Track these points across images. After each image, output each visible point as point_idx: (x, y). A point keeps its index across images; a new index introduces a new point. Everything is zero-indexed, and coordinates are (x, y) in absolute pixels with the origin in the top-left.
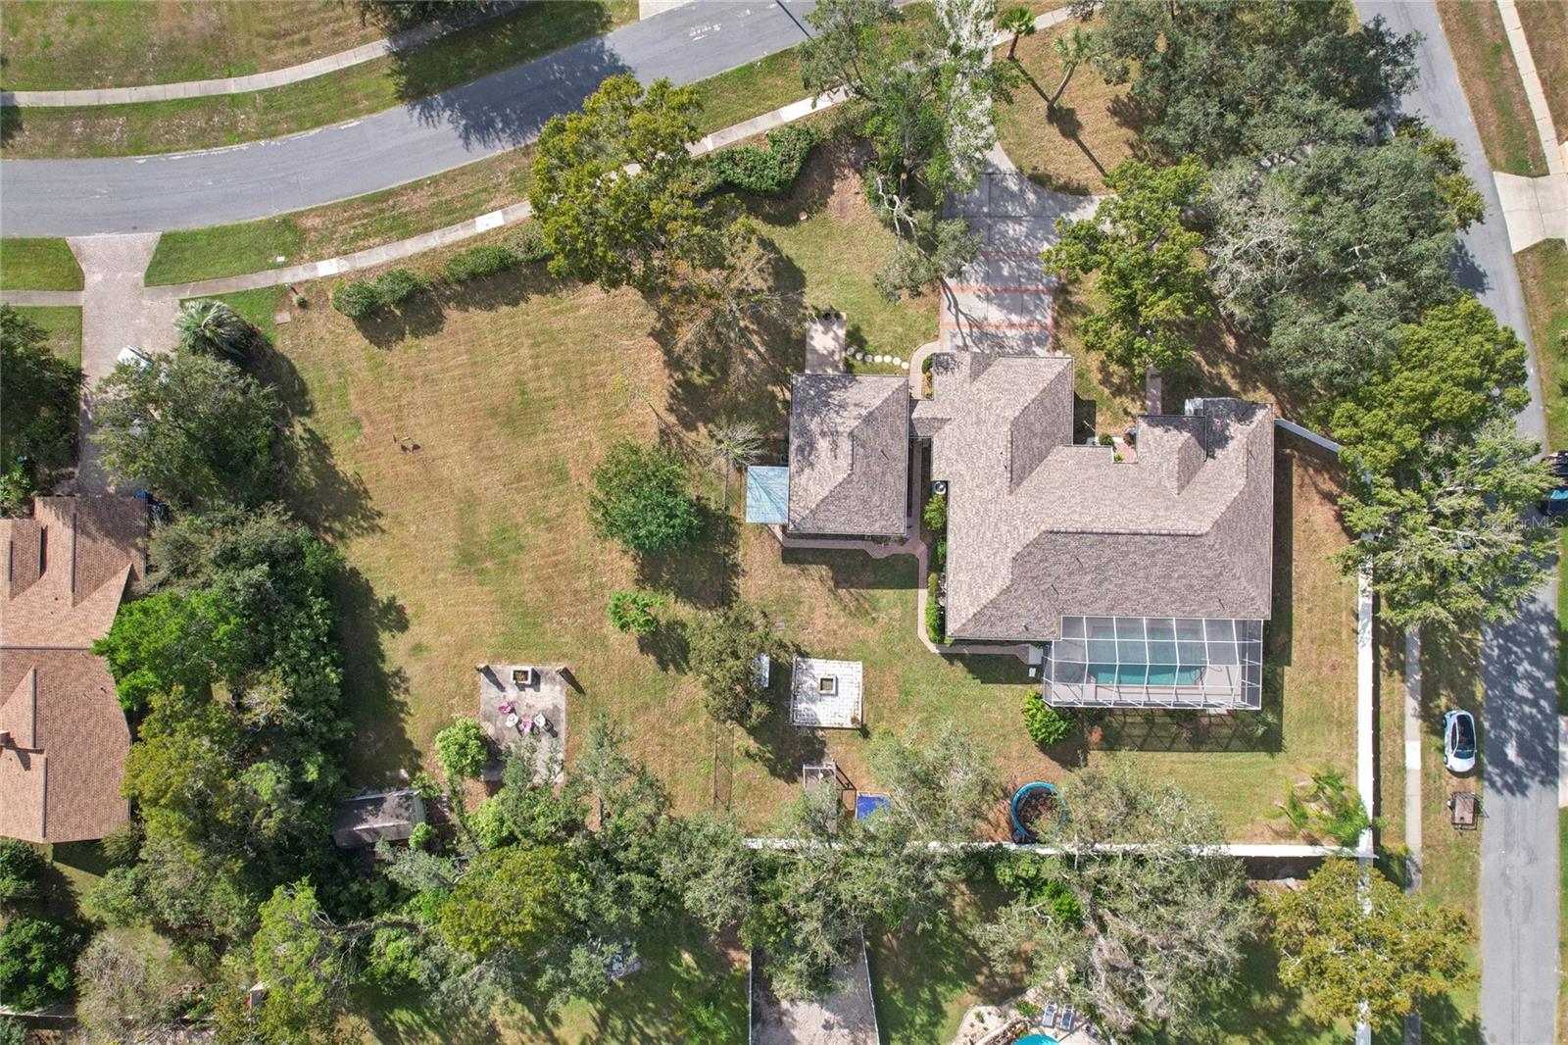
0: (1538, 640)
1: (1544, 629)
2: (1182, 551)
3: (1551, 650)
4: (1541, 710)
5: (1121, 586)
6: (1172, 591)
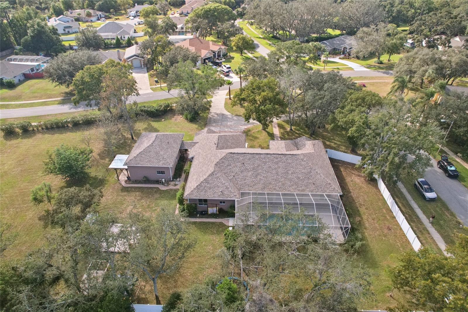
2: (290, 161)
5: (266, 177)
6: (290, 180)
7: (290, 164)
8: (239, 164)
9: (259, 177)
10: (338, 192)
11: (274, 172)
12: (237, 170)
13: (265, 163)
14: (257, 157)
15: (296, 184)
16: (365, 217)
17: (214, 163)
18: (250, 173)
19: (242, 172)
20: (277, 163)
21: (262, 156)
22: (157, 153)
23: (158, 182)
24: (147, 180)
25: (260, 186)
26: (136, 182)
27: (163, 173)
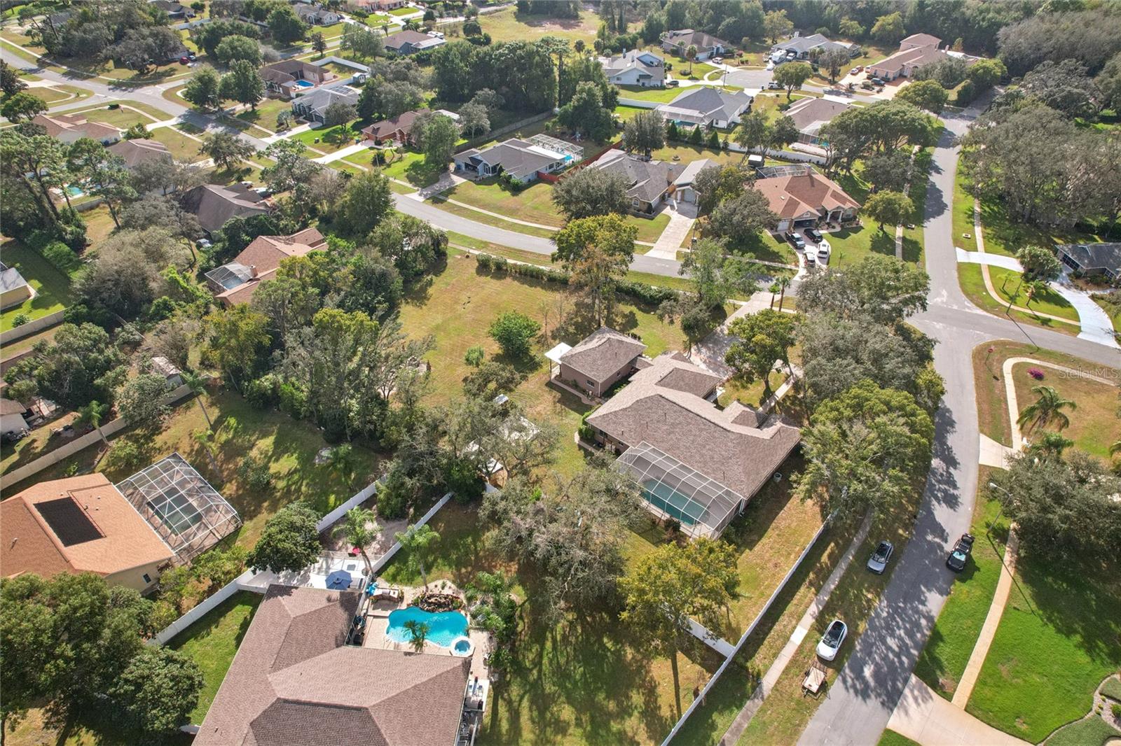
0: (917, 625)
1: (923, 622)
2: (716, 435)
3: (923, 635)
4: (901, 663)
7: (715, 437)
8: (660, 412)
9: (672, 436)
10: (743, 495)
11: (691, 438)
14: (685, 413)
18: (665, 428)
19: (658, 421)
20: (701, 430)
21: (691, 415)
23: (584, 392)
24: (576, 386)
26: (565, 382)
27: (592, 384)
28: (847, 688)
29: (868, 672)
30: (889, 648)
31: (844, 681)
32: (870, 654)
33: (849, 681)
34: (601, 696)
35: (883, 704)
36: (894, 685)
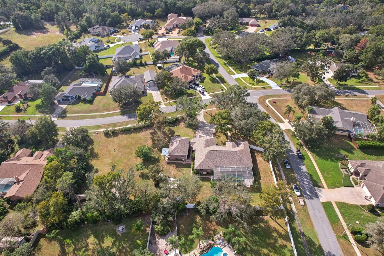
0: (306, 176)
1: (306, 174)
3: (309, 177)
4: (311, 186)
5: (225, 160)
6: (234, 161)
7: (234, 155)
9: (222, 160)
10: (251, 166)
12: (214, 157)
13: (224, 155)
14: (221, 152)
15: (236, 163)
16: (261, 175)
17: (205, 154)
18: (219, 159)
19: (216, 158)
20: (229, 155)
21: (223, 152)
22: (181, 149)
23: (181, 160)
24: (177, 160)
25: (222, 164)
26: (172, 160)
27: (183, 157)
28: (308, 199)
29: (308, 193)
30: (306, 184)
31: (306, 198)
32: (305, 188)
33: (308, 198)
34: (268, 240)
35: (316, 198)
36: (314, 192)
